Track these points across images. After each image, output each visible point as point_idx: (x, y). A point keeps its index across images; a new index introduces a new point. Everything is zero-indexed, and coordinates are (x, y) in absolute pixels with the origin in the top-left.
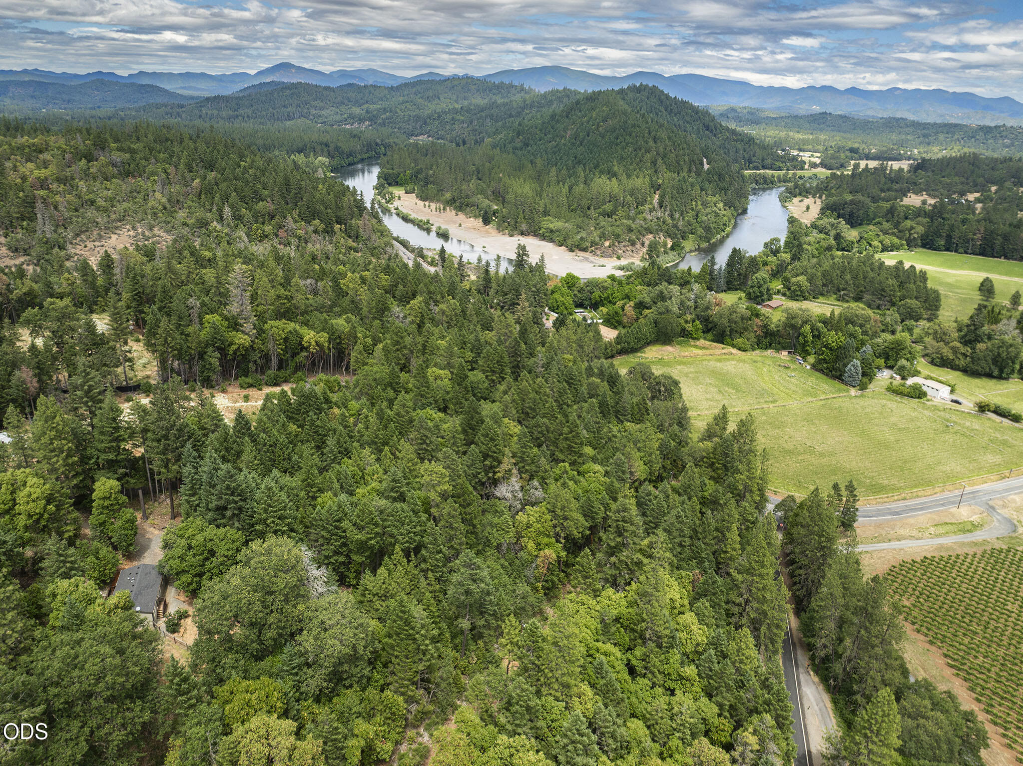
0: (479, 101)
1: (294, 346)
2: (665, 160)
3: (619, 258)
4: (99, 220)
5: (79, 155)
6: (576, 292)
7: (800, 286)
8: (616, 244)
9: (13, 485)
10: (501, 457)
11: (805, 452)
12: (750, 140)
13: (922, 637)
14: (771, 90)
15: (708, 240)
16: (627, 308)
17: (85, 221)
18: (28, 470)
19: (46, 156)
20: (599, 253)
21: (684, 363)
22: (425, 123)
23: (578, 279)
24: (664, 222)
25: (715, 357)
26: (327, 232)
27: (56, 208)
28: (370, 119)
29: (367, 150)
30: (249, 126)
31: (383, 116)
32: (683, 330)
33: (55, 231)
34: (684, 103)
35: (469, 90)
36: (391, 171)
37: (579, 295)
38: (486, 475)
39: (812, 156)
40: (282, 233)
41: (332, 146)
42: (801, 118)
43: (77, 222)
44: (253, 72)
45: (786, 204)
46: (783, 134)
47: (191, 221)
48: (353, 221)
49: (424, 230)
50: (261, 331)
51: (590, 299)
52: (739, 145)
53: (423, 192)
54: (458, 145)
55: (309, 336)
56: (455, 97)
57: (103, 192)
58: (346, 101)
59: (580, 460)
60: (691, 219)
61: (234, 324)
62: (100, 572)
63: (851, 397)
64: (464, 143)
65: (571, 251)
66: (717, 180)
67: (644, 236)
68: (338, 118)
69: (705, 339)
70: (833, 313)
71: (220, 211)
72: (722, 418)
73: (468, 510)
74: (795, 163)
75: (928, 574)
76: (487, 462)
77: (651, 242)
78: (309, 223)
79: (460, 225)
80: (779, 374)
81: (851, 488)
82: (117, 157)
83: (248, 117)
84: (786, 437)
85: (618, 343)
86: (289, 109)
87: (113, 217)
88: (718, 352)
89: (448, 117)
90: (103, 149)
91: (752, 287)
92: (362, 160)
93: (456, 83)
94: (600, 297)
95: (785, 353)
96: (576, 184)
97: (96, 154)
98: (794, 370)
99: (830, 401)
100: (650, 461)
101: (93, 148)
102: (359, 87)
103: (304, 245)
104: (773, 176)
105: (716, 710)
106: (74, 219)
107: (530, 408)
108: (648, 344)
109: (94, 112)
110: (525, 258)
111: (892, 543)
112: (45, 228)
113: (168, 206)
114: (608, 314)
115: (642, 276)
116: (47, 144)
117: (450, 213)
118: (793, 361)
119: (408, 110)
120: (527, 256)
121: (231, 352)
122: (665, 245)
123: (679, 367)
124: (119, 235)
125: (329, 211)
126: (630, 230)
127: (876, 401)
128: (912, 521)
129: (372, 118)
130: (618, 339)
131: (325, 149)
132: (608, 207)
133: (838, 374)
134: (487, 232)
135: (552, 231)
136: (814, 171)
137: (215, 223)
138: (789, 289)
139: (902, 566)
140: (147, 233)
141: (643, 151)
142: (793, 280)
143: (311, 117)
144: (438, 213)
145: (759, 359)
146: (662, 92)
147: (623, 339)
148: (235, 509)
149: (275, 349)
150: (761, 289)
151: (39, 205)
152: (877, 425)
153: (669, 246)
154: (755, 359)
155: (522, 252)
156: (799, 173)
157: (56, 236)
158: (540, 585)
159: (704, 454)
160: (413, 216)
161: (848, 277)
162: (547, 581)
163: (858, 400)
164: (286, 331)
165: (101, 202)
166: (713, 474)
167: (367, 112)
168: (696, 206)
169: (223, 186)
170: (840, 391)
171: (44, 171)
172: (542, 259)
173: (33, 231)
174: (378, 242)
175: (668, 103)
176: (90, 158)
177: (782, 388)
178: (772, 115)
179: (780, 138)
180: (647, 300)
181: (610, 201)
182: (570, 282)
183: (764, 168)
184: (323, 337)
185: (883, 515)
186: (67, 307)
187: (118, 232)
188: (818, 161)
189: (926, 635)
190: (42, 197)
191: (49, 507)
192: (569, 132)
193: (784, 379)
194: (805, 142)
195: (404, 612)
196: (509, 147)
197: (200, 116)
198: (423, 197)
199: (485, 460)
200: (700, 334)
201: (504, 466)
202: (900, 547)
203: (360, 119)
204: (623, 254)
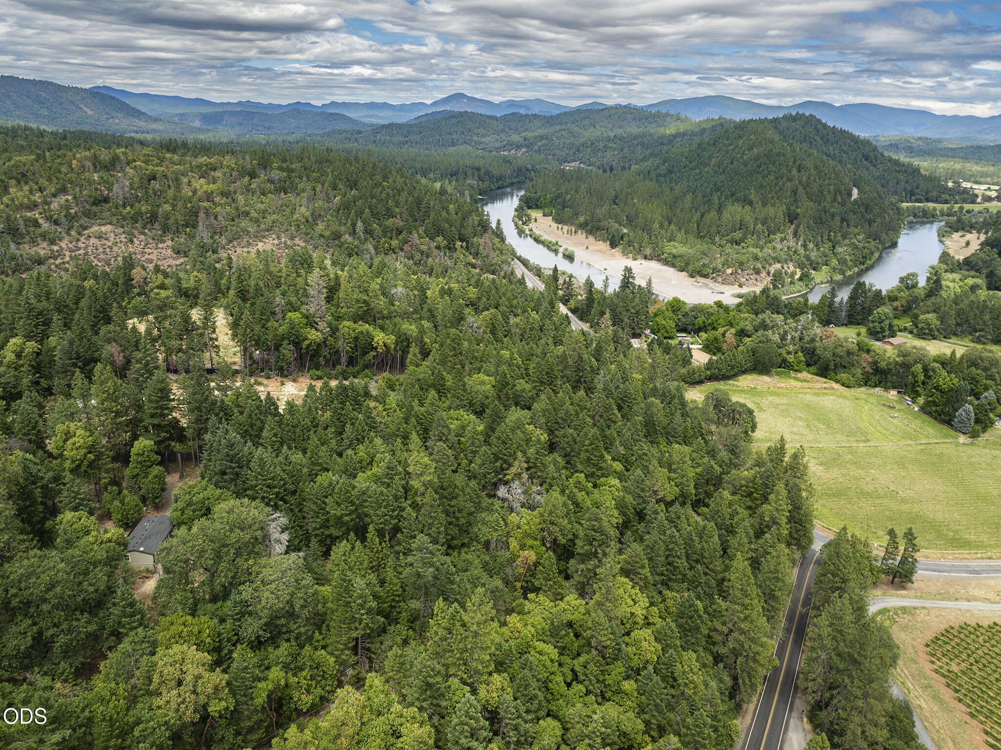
0: (634, 129)
1: (363, 345)
2: (808, 189)
3: (740, 286)
4: (250, 229)
5: (243, 172)
6: (680, 317)
7: (928, 324)
8: (739, 271)
9: (66, 434)
10: (511, 461)
11: (885, 496)
12: (916, 171)
13: (963, 708)
14: (956, 119)
15: (842, 272)
16: (728, 335)
17: (239, 229)
18: (79, 424)
19: (218, 174)
20: (720, 279)
21: (778, 395)
22: (578, 150)
23: (684, 303)
24: (795, 252)
25: (813, 391)
26: (449, 249)
27: (216, 218)
28: (527, 147)
29: (518, 175)
30: (414, 151)
31: (540, 144)
32: (784, 361)
33: (212, 237)
34: (842, 132)
35: (625, 119)
36: (533, 195)
37: (683, 320)
38: (496, 475)
39: (989, 189)
40: (407, 247)
41: (483, 170)
42: (985, 148)
43: (231, 231)
44: (429, 102)
45: (944, 239)
46: (958, 166)
47: (327, 233)
48: (475, 239)
49: (553, 251)
50: (334, 330)
51: (694, 324)
52: (901, 177)
53: (559, 215)
54: (605, 171)
55: (380, 338)
56: (610, 126)
57: (259, 204)
58: (507, 129)
59: (599, 473)
60: (827, 250)
61: (311, 323)
62: (123, 515)
63: (958, 444)
64: (611, 169)
65: (692, 276)
66: (863, 211)
67: (770, 265)
68: (498, 144)
69: (808, 372)
70: (953, 353)
71: (354, 225)
72: (780, 450)
73: (453, 503)
74: (965, 196)
75: (993, 642)
76: (498, 464)
77: (776, 271)
78: (432, 239)
79: (587, 248)
80: (880, 414)
81: (910, 536)
82: (276, 174)
83: (416, 143)
84: (868, 479)
85: (708, 369)
86: (454, 136)
87: (263, 226)
88: (819, 385)
89: (601, 145)
90: (265, 168)
91: (873, 322)
92: (512, 184)
93: (613, 112)
94: (704, 322)
95: (894, 393)
96: (709, 211)
97: (258, 171)
98: (899, 410)
99: (931, 446)
100: (681, 483)
101: (257, 167)
102: (521, 116)
103: (425, 259)
104: (935, 209)
105: (642, 727)
106: (229, 228)
107: (561, 418)
108: (744, 372)
109: (286, 137)
110: (631, 280)
111: (957, 603)
112: (203, 234)
113: (310, 219)
114: (707, 340)
115: (752, 304)
116: (222, 163)
117: (581, 236)
118: (900, 402)
119: (564, 137)
120: (633, 278)
121: (304, 347)
122: (792, 275)
123: (770, 398)
124: (265, 243)
125: (453, 229)
126: (756, 258)
127: (987, 451)
128: (992, 583)
129: (528, 144)
130: (709, 366)
131: (476, 174)
132: (738, 235)
133: (947, 418)
134: (613, 255)
135: (674, 256)
136: (987, 205)
137: (347, 236)
138: (917, 327)
139: (962, 628)
140: (289, 242)
141: (785, 179)
142: (922, 317)
143: (473, 144)
144: (569, 236)
145: (863, 396)
146: (819, 121)
147: (714, 365)
148: (232, 473)
149: (343, 346)
150: (883, 325)
151: (202, 215)
152: (981, 477)
153: (797, 277)
154: (858, 395)
155: (628, 273)
156: (967, 207)
157: (211, 241)
158: (518, 585)
159: (743, 482)
160: (545, 237)
161: (987, 317)
162: (527, 582)
163: (966, 448)
164: (357, 331)
165: (254, 214)
166: (749, 503)
167: (525, 139)
168: (835, 237)
169: (360, 203)
170: (946, 436)
171: (211, 185)
172: (649, 283)
173: (192, 237)
174: (495, 258)
175: (825, 132)
176: (253, 175)
177: (879, 428)
178: (951, 146)
179: (954, 170)
180: (749, 328)
181: (740, 229)
182: (676, 306)
183: (928, 200)
184: (391, 339)
185: (958, 571)
186: (168, 297)
187: (264, 240)
188: (994, 194)
189: (969, 706)
190: (205, 208)
191: (89, 455)
192: (714, 160)
193: (885, 419)
194: (984, 175)
195: (345, 581)
196: (653, 174)
197: (374, 142)
198: (559, 220)
199: (496, 461)
200: (803, 366)
201: (513, 470)
202: (968, 608)
203: (517, 146)
204: (746, 283)
